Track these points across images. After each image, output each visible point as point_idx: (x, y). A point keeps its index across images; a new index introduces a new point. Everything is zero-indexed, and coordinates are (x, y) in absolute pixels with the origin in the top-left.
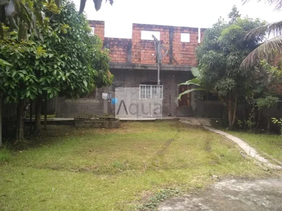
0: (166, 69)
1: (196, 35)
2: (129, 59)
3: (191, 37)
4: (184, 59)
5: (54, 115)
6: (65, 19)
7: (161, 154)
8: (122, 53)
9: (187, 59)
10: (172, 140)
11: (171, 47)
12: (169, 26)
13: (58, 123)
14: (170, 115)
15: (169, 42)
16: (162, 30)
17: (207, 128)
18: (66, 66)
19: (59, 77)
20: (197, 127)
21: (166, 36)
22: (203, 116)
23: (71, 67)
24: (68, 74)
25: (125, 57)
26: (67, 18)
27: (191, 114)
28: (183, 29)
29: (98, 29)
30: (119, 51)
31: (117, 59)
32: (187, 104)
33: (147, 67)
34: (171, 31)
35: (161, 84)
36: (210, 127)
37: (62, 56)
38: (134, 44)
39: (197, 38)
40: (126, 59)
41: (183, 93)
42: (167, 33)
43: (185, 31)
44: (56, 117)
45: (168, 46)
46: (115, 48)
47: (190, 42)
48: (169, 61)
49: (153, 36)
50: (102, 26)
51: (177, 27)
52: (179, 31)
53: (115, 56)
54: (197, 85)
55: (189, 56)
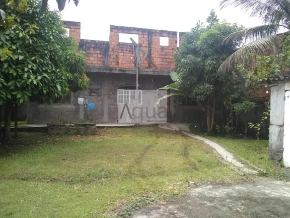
0: (145, 73)
1: (175, 39)
2: (106, 62)
3: (169, 40)
4: (162, 63)
5: (26, 122)
6: (37, 19)
7: (138, 161)
8: (99, 56)
9: (166, 63)
10: (151, 146)
11: (150, 51)
12: (148, 29)
15: (147, 46)
16: (141, 33)
17: (186, 133)
18: (38, 69)
19: (30, 80)
20: (176, 133)
21: (144, 39)
22: (182, 122)
23: (42, 70)
24: (39, 78)
25: (102, 60)
27: (170, 119)
28: (162, 33)
29: (73, 30)
30: (96, 54)
31: (93, 62)
33: (125, 71)
34: (150, 34)
35: (139, 89)
36: (190, 133)
37: (33, 58)
38: (112, 46)
39: (176, 42)
40: (104, 62)
42: (146, 36)
43: (164, 35)
44: (28, 124)
45: (146, 49)
46: (92, 50)
47: (169, 46)
48: (147, 65)
49: (131, 39)
50: (77, 27)
51: (156, 31)
52: (157, 34)
53: (91, 59)
54: (176, 89)
55: (168, 60)
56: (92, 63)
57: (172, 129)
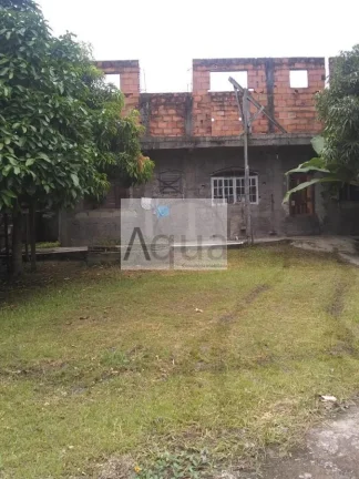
0: (261, 144)
1: (320, 72)
2: (188, 129)
3: (309, 76)
4: (297, 121)
5: (57, 243)
6: (22, 49)
8: (176, 119)
9: (305, 121)
10: (265, 287)
11: (271, 100)
12: (265, 59)
13: (62, 256)
14: (273, 234)
15: (265, 90)
16: (251, 66)
17: (346, 257)
18: (26, 144)
19: (8, 168)
20: (325, 256)
21: (259, 79)
22: (341, 233)
23: (37, 147)
24: (29, 162)
25: (180, 125)
26: (26, 45)
27: (316, 229)
28: (294, 63)
29: (126, 76)
30: (168, 115)
31: (165, 131)
32: (307, 211)
33: (223, 142)
34: (269, 68)
35: (251, 174)
36: (354, 255)
37: (16, 125)
38: (197, 99)
39: (323, 78)
40: (183, 129)
41: (294, 190)
42: (262, 73)
43: (297, 65)
44: (61, 246)
45: (264, 98)
46: (162, 111)
47: (309, 87)
48: (267, 128)
49: (231, 80)
50: (134, 70)
51: (281, 60)
52: (284, 67)
53: (162, 125)
54: (323, 170)
55: (307, 115)
56: (163, 134)
57: (317, 249)
